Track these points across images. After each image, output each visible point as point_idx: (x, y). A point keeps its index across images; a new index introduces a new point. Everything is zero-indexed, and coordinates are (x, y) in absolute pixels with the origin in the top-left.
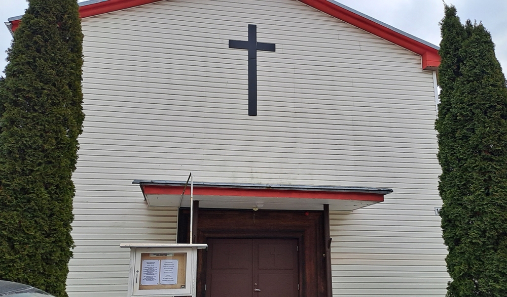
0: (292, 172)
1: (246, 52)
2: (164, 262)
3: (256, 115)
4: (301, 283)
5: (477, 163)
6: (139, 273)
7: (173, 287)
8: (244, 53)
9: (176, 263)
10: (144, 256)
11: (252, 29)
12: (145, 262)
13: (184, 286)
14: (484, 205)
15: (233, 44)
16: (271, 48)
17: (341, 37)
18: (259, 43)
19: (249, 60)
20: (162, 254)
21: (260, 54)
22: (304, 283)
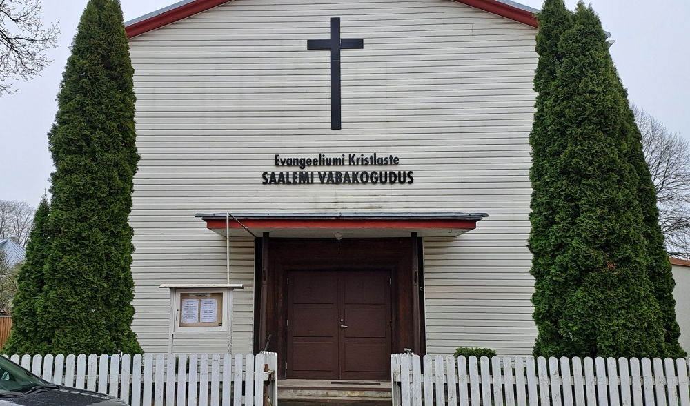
0: (384, 194)
1: (327, 53)
2: (203, 301)
3: (340, 129)
4: (394, 319)
5: (564, 188)
6: (179, 312)
7: (210, 324)
8: (326, 55)
9: (215, 301)
10: (184, 296)
11: (335, 23)
12: (185, 301)
13: (221, 325)
14: (567, 237)
15: (313, 45)
16: (358, 44)
17: (446, 21)
18: (343, 40)
19: (331, 63)
20: (201, 294)
21: (344, 53)
22: (397, 320)
